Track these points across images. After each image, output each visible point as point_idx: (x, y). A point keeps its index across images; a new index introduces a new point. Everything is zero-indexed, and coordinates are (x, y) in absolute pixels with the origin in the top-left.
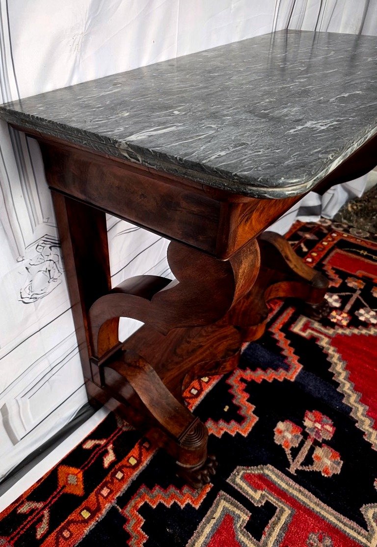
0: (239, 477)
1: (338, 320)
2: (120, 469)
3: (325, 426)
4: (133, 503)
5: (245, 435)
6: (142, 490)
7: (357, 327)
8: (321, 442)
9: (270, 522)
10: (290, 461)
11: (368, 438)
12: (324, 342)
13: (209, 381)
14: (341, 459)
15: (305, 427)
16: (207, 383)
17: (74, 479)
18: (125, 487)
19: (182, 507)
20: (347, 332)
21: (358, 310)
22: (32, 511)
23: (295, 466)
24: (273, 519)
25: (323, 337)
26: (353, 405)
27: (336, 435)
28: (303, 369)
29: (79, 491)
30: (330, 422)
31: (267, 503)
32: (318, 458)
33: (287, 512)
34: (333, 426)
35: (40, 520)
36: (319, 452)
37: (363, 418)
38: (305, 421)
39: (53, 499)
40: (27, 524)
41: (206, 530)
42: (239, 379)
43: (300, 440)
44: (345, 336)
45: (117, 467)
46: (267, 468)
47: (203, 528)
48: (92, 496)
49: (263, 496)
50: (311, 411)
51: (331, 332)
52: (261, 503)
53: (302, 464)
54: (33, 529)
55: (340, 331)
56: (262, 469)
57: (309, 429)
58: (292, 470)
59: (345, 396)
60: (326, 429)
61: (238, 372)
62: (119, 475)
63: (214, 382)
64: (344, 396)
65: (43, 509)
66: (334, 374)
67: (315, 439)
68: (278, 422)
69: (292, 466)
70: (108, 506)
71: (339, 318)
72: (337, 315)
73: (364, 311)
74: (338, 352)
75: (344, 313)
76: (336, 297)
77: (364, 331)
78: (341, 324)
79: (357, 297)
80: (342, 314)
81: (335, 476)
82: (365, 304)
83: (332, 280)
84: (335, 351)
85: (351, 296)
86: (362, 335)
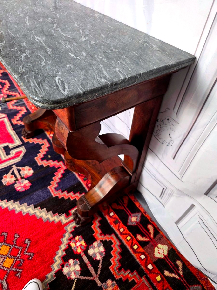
0: (23, 149)
1: (77, 242)
5: (35, 158)
7: (65, 250)
8: (16, 182)
10: (17, 167)
11: (5, 201)
12: (63, 218)
14: (5, 185)
15: (25, 180)
20: (65, 240)
21: (80, 265)
23: (15, 168)
25: (67, 221)
26: (21, 206)
27: (15, 189)
28: (52, 196)
31: (10, 154)
32: (12, 177)
33: (4, 158)
34: (19, 191)
36: (14, 179)
37: (14, 206)
38: (28, 181)
42: (61, 167)
43: (22, 175)
44: (63, 236)
46: (20, 159)
49: (13, 154)
50: (30, 186)
51: (69, 228)
52: (12, 152)
53: (13, 170)
55: (67, 235)
56: (21, 157)
57: (23, 181)
58: (14, 166)
59: (28, 207)
60: (19, 187)
61: (64, 168)
64: (28, 205)
66: (41, 209)
67: (18, 180)
68: (34, 171)
71: (78, 244)
72: (81, 245)
73: (77, 271)
74: (53, 222)
75: (81, 252)
76: (99, 257)
77: (60, 253)
78: (72, 241)
79: (93, 276)
80: (81, 249)
81: (2, 178)
82: (83, 278)
83: (119, 269)
84: (55, 220)
85: (96, 271)
86: (58, 249)
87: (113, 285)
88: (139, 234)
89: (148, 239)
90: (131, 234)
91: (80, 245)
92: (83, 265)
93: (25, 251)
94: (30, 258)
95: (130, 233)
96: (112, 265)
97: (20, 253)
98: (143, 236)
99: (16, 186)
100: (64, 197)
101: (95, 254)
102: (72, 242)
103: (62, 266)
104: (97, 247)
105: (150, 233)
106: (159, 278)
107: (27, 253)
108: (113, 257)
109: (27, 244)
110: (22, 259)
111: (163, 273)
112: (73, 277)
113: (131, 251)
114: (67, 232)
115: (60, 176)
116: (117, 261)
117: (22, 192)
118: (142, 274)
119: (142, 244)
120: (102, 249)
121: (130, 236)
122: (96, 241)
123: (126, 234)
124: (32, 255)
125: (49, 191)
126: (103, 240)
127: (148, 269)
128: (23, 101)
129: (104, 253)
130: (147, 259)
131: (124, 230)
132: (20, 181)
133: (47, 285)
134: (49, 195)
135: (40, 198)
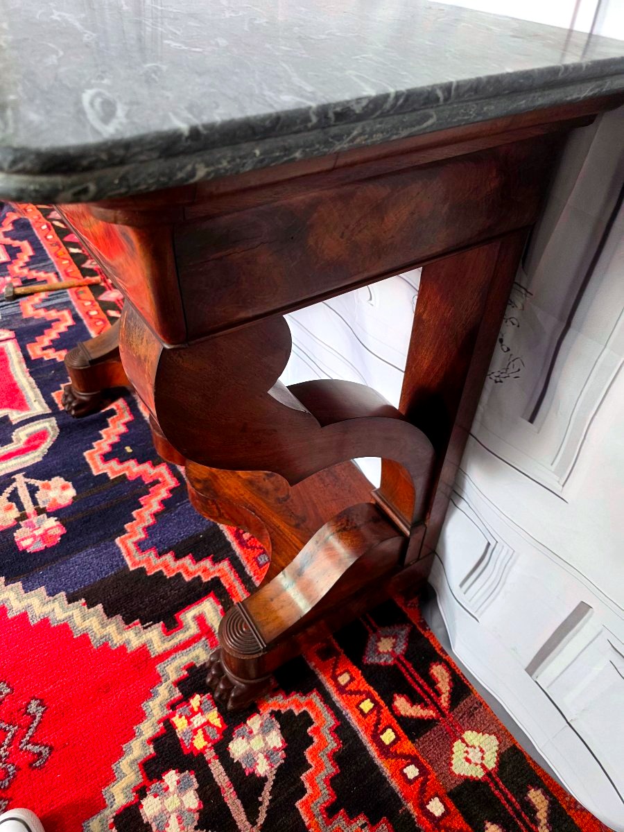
1: (197, 713)
3: (31, 540)
5: (85, 453)
7: (154, 740)
8: (20, 523)
10: (27, 480)
12: (153, 638)
15: (49, 517)
20: (155, 708)
21: (201, 792)
23: (20, 482)
25: (168, 645)
26: (28, 597)
27: (13, 545)
28: (126, 567)
30: (32, 550)
31: (10, 441)
32: (8, 508)
34: (24, 551)
36: (15, 513)
38: (56, 520)
41: (32, 394)
42: (160, 479)
43: (40, 502)
44: (148, 696)
46: (39, 456)
47: (35, 393)
49: (19, 440)
50: (61, 536)
51: (172, 670)
52: (15, 435)
53: (16, 489)
55: (165, 692)
56: (42, 451)
57: (42, 521)
58: (20, 478)
59: (48, 598)
60: (27, 540)
61: (172, 483)
64: (47, 595)
66: (89, 608)
67: (27, 519)
68: (77, 493)
69: (23, 478)
71: (198, 720)
72: (208, 723)
73: (190, 810)
75: (205, 747)
76: (262, 768)
77: (138, 749)
78: (179, 711)
80: (206, 738)
83: (331, 811)
84: (129, 642)
85: (252, 815)
86: (131, 735)
88: (401, 693)
89: (429, 713)
90: (376, 694)
91: (202, 726)
92: (208, 791)
93: (24, 740)
94: (38, 763)
95: (371, 689)
96: (306, 795)
97: (9, 745)
98: (414, 700)
99: (18, 534)
100: (164, 571)
101: (250, 756)
102: (177, 716)
103: (141, 792)
104: (258, 734)
105: (439, 693)
107: (30, 747)
108: (311, 767)
109: (34, 717)
110: (13, 765)
112: (173, 830)
113: (372, 750)
114: (166, 681)
115: (155, 507)
116: (325, 781)
117: (35, 554)
118: (406, 830)
119: (412, 728)
120: (275, 739)
121: (373, 701)
122: (259, 712)
124: (45, 751)
125: (120, 553)
126: (279, 711)
127: (429, 815)
128: (67, 296)
129: (281, 753)
130: (425, 781)
131: (352, 679)
132: (32, 522)
134: (118, 565)
135: (89, 574)
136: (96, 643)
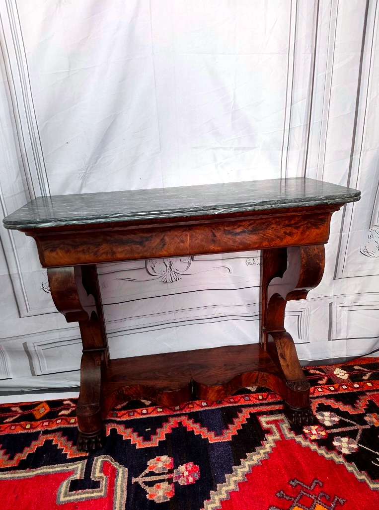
0: (102, 459)
1: (311, 432)
2: (62, 419)
3: (190, 477)
4: (49, 435)
5: (137, 447)
6: (58, 434)
7: (320, 446)
8: (174, 482)
9: (87, 490)
10: (141, 476)
11: (207, 503)
12: (272, 438)
13: (161, 412)
14: (170, 498)
15: (177, 468)
16: (158, 412)
17: (43, 411)
18: (55, 427)
19: (63, 453)
20: (305, 443)
21: (343, 437)
22: (16, 411)
23: (140, 480)
24: (91, 490)
25: (278, 434)
26: (229, 482)
27: (189, 486)
28: (229, 441)
29: (38, 417)
30: (197, 478)
31: (99, 482)
32: (158, 487)
33: (102, 494)
35: (13, 417)
36: (165, 485)
37: (223, 492)
38: (182, 466)
39: (26, 412)
40: (8, 414)
41: (58, 468)
42: (179, 421)
43: (162, 472)
44: (299, 444)
45: (62, 417)
46: (123, 469)
47: (58, 467)
48: (39, 422)
49: (101, 477)
50: (195, 464)
51: (290, 435)
52: (95, 478)
53: (143, 482)
54: (7, 418)
55: (299, 439)
56: (120, 467)
57: (178, 471)
58: (134, 480)
59: (233, 474)
60: (188, 480)
61: (184, 418)
62: (59, 421)
63: (162, 414)
65: (19, 413)
66: (247, 458)
67: (172, 478)
68: (166, 455)
69: (137, 479)
70: (39, 429)
71: (314, 432)
72: (316, 430)
73: (348, 441)
74: (273, 449)
75: (325, 432)
76: (337, 419)
77: (322, 451)
78: (309, 436)
79: (358, 429)
80: (322, 431)
81: (153, 501)
82: (358, 437)
83: (354, 407)
84: (271, 447)
85: (353, 425)
86: (315, 452)
87: (370, 417)
88: (318, 381)
89: (326, 378)
90: (316, 387)
91: (317, 431)
92: (343, 434)
93: (309, 488)
94: (321, 484)
95: (314, 387)
96: (348, 411)
97: (309, 494)
98: (321, 379)
99: (182, 482)
100: (238, 429)
101: (332, 421)
103: (339, 453)
104: (324, 417)
105: (319, 374)
106: (369, 384)
107: (312, 487)
108: (339, 408)
109: (298, 484)
110: (320, 493)
111: (364, 380)
112: (355, 446)
114: (294, 438)
115: (197, 426)
116: (344, 405)
117: (201, 477)
118: (363, 393)
119: (330, 382)
120: (327, 414)
121: (318, 388)
122: (315, 415)
123: (314, 390)
124: (316, 481)
125: (219, 443)
126: (316, 410)
127: (358, 388)
129: (332, 413)
130: (348, 385)
132: (176, 476)
133: (361, 473)
134: (226, 444)
135: (226, 455)
136: (267, 457)
